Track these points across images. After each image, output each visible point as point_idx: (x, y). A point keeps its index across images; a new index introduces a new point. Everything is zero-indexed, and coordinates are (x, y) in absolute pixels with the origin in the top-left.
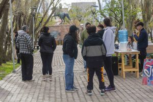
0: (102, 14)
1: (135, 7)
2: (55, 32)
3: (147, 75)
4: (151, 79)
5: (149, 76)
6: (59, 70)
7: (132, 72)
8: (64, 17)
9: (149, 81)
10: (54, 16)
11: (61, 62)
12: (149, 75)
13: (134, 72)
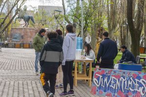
0: (66, 19)
1: (101, 15)
2: (18, 35)
3: (96, 84)
4: (100, 89)
5: (99, 86)
6: (13, 74)
7: (85, 81)
8: (28, 19)
9: (97, 91)
10: (18, 18)
11: (17, 66)
12: (98, 84)
13: (87, 80)
